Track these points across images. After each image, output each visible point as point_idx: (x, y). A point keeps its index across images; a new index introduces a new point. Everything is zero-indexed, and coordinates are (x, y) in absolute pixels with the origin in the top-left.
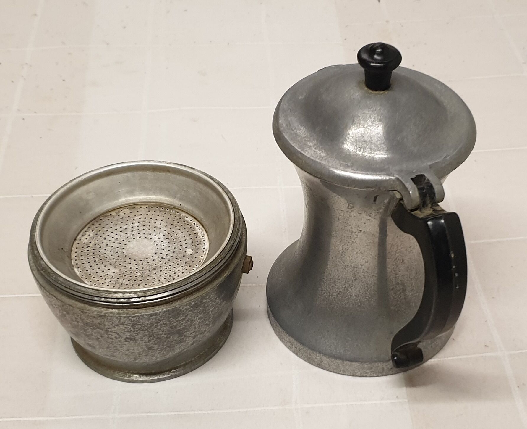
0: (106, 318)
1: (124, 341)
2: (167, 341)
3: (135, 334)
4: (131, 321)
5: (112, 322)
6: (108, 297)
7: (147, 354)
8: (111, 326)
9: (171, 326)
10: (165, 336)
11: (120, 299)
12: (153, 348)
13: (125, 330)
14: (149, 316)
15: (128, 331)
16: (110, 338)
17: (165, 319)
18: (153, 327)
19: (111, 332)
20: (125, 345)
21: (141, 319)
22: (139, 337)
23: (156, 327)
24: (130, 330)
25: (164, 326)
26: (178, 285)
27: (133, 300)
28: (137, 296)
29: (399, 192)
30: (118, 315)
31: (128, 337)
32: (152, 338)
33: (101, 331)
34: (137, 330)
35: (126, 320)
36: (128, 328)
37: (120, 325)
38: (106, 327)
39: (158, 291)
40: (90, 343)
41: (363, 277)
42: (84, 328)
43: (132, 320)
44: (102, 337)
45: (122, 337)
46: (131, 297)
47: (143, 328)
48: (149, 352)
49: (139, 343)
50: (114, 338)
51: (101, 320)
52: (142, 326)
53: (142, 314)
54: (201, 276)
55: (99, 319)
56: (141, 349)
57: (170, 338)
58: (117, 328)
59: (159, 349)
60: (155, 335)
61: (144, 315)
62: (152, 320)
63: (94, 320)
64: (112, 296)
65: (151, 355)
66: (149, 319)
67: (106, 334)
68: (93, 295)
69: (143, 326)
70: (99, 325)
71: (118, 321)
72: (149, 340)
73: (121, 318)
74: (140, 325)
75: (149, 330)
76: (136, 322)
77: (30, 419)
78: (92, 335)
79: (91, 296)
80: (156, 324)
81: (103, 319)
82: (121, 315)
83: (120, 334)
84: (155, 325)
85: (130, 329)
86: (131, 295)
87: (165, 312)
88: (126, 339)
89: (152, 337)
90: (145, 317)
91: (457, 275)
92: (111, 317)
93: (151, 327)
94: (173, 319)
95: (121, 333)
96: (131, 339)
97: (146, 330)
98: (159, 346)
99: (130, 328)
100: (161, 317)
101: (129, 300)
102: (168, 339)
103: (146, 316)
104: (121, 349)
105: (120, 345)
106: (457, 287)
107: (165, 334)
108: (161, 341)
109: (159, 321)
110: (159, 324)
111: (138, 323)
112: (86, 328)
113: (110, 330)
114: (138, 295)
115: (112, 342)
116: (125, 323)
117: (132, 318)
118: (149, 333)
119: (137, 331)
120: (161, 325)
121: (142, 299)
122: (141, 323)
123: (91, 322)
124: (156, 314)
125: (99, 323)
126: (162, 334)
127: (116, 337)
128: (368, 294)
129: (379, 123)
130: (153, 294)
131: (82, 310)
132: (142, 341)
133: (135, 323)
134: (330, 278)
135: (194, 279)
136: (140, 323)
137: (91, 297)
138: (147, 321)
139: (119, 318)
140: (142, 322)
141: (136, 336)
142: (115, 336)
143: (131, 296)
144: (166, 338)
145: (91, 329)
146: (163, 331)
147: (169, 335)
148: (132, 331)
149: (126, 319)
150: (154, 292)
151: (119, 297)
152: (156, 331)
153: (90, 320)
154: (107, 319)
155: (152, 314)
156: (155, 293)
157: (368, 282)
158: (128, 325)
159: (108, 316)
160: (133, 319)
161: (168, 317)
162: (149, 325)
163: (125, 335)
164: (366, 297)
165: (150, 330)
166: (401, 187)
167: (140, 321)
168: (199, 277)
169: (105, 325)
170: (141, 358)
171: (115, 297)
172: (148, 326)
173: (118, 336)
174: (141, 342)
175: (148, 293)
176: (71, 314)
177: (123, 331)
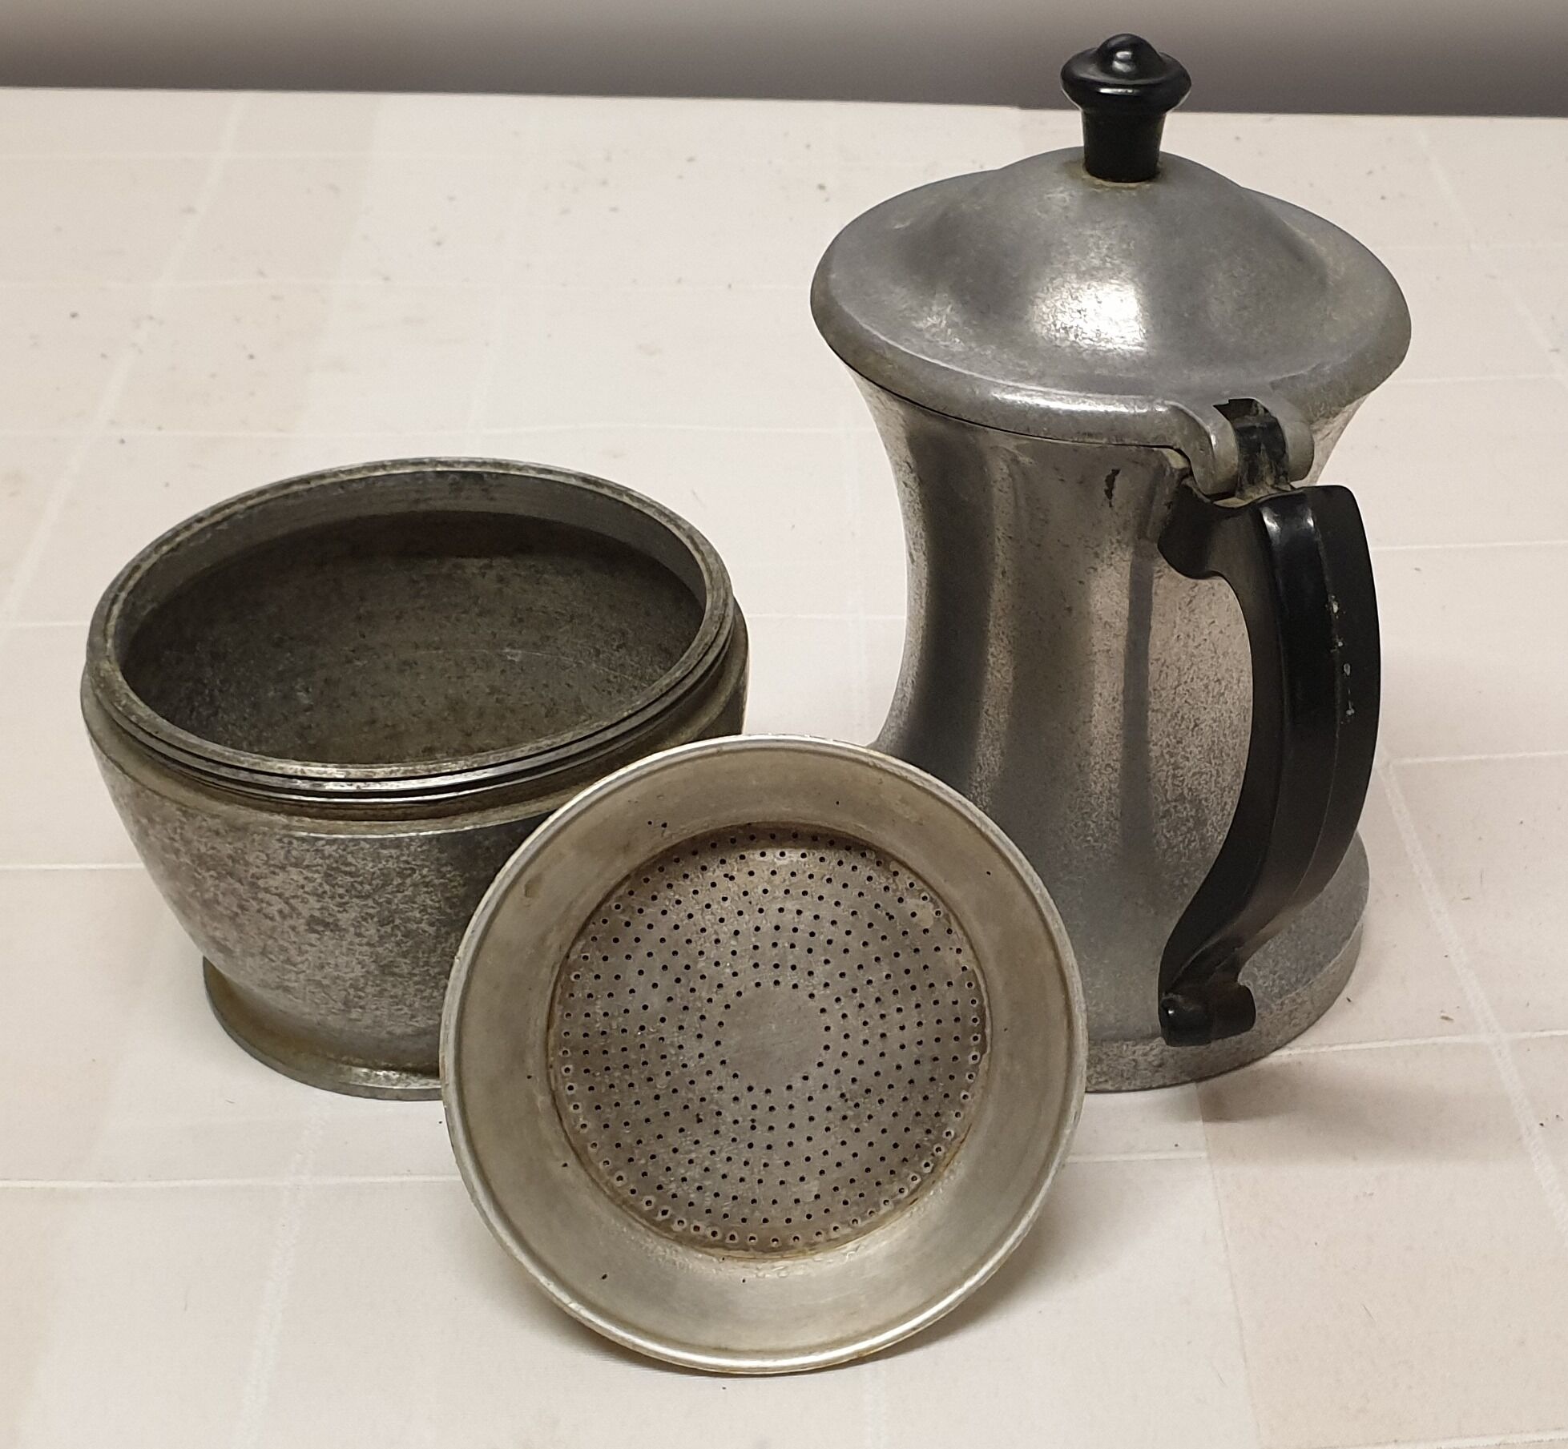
0: (250, 839)
1: (306, 930)
2: (439, 952)
3: (336, 909)
4: (321, 858)
5: (267, 855)
6: (257, 768)
7: (378, 989)
8: (264, 870)
9: (448, 895)
10: (432, 930)
11: (294, 780)
12: (396, 970)
13: (306, 889)
14: (377, 845)
15: (314, 893)
16: (266, 916)
17: (427, 867)
18: (389, 889)
19: (267, 890)
20: (312, 945)
21: (352, 853)
22: (348, 919)
23: (399, 889)
24: (320, 891)
25: (427, 892)
26: (475, 762)
27: (330, 786)
28: (342, 777)
29: (1179, 451)
30: (283, 832)
31: (317, 914)
32: (388, 929)
33: (237, 885)
34: (341, 891)
35: (308, 850)
36: (314, 881)
37: (289, 868)
38: (253, 870)
39: (410, 768)
40: (218, 934)
41: (1077, 769)
42: (194, 877)
43: (323, 855)
44: (242, 907)
45: (299, 914)
46: (324, 776)
47: (359, 887)
48: (385, 982)
49: (351, 943)
50: (277, 918)
51: (236, 845)
52: (356, 879)
53: (357, 836)
54: (555, 746)
55: (229, 840)
56: (360, 966)
57: (446, 941)
58: (282, 876)
59: (415, 975)
60: (397, 922)
61: (359, 839)
62: (387, 861)
63: (218, 842)
64: (271, 768)
65: (391, 997)
66: (377, 858)
67: (253, 899)
68: (216, 759)
69: (360, 879)
70: (230, 863)
71: (282, 852)
72: (381, 937)
73: (290, 843)
74: (350, 874)
75: (380, 898)
76: (337, 862)
77: (38, 1184)
78: (219, 903)
79: (210, 764)
80: (399, 881)
81: (240, 839)
82: (293, 833)
83: (292, 901)
84: (395, 883)
85: (321, 885)
86: (327, 769)
87: (429, 839)
88: (313, 924)
89: (391, 925)
90: (362, 849)
91: (1347, 670)
92: (264, 834)
93: (383, 886)
94: (455, 870)
95: (293, 897)
96: (327, 925)
97: (367, 897)
98: (415, 962)
99: (319, 881)
100: (415, 856)
101: (320, 785)
102: (441, 943)
103: (368, 846)
104: (299, 959)
105: (295, 942)
106: (1350, 712)
107: (432, 924)
108: (418, 945)
109: (409, 872)
110: (408, 881)
111: (344, 868)
112: (200, 874)
113: (261, 883)
114: (349, 773)
115: (274, 929)
116: (305, 863)
117: (323, 846)
118: (378, 909)
119: (341, 896)
120: (415, 885)
121: (358, 787)
122: (353, 869)
123: (211, 852)
124: (397, 843)
125: (230, 857)
126: (420, 921)
127: (280, 912)
128: (1093, 826)
129: (1124, 260)
130: (393, 776)
131: (184, 808)
132: (359, 935)
133: (335, 865)
134: (979, 780)
135: (530, 750)
136: (348, 869)
137: (211, 767)
138: (371, 865)
139: (286, 840)
140: (355, 866)
141: (339, 916)
142: (280, 906)
143: (325, 772)
144: (436, 937)
145: (212, 876)
146: (423, 911)
147: (443, 930)
148: (325, 892)
149: (305, 846)
150: (398, 771)
151: (290, 772)
152: (401, 906)
153: (206, 845)
154: (253, 840)
155: (385, 839)
156: (399, 775)
157: (1093, 786)
158: (314, 869)
159: (255, 833)
160: (328, 849)
161: (438, 859)
162: (378, 877)
163: (308, 906)
164: (1086, 836)
165: (381, 900)
166: (1186, 433)
167: (350, 859)
168: (548, 748)
169: (247, 864)
170: (362, 1003)
171: (279, 772)
172: (374, 882)
173: (287, 910)
174: (357, 940)
175: (378, 770)
176: (158, 823)
177: (300, 892)
